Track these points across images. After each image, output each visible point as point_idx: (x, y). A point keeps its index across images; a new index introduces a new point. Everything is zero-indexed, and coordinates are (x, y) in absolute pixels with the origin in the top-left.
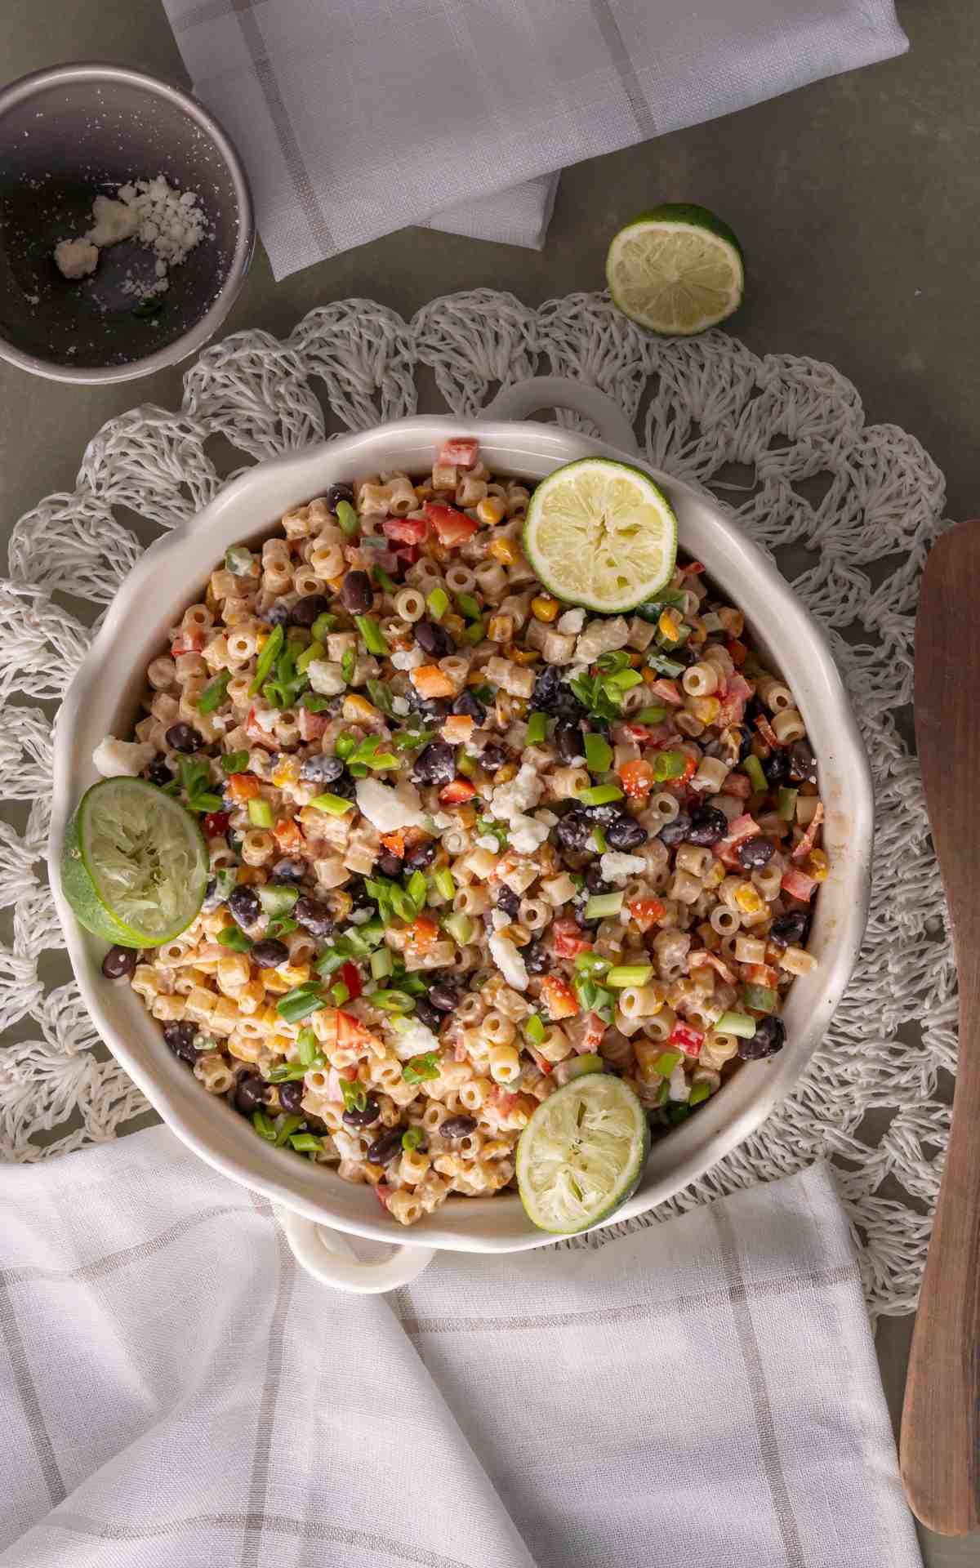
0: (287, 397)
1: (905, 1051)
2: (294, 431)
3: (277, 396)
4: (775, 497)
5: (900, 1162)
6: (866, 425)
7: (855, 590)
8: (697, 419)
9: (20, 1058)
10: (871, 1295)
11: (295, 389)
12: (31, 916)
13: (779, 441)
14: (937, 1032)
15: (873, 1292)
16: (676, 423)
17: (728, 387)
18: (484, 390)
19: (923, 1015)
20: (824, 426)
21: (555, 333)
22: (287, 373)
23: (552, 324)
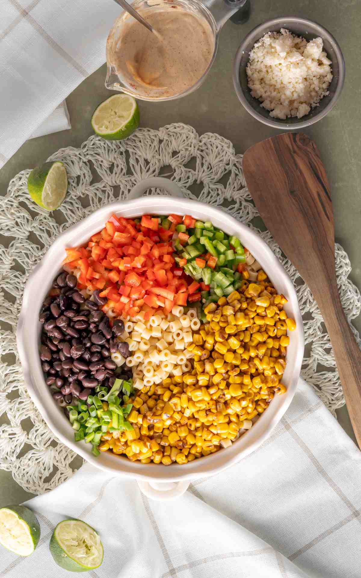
0: (15, 213)
1: (307, 322)
2: (22, 222)
3: (12, 214)
4: (180, 172)
5: (320, 358)
6: (199, 137)
7: (219, 190)
8: (146, 159)
9: (29, 458)
10: (329, 405)
11: (17, 209)
12: (12, 412)
13: (175, 153)
14: (316, 311)
15: (330, 403)
16: (140, 163)
17: (151, 144)
18: (76, 180)
19: (309, 309)
20: (186, 143)
21: (89, 152)
22: (12, 205)
23: (87, 150)
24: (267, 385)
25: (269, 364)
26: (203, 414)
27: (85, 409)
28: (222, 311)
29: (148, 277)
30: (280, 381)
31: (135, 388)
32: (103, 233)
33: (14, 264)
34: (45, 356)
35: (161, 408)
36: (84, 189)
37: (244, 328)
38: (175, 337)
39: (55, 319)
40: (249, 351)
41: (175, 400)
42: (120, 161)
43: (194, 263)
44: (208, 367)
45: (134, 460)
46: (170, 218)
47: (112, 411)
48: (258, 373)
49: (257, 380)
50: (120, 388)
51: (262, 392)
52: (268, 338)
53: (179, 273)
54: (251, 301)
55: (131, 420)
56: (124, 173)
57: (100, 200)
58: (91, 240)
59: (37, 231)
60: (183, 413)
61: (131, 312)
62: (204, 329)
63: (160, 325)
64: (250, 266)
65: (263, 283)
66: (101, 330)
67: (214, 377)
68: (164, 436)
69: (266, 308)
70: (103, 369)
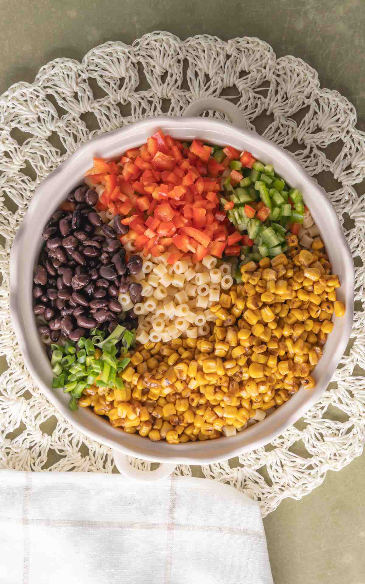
0: (40, 106)
1: (356, 313)
2: (46, 119)
3: (36, 106)
4: (248, 97)
5: (360, 359)
6: (277, 58)
7: (291, 128)
8: (207, 74)
11: (43, 102)
13: (243, 74)
15: (360, 415)
16: (199, 78)
17: (216, 57)
18: (118, 83)
19: (360, 297)
20: (259, 63)
21: (142, 53)
22: (38, 96)
23: (139, 49)
24: (295, 373)
25: (302, 349)
26: (211, 390)
27: (72, 352)
28: (262, 273)
29: (185, 213)
30: (311, 372)
31: (137, 341)
32: (142, 149)
33: (24, 166)
34: (39, 278)
35: (162, 371)
36: (127, 95)
37: (282, 300)
38: (199, 292)
39: (61, 238)
40: (283, 328)
41: (181, 366)
42: (176, 69)
43: (242, 210)
44: (230, 336)
45: (116, 426)
46: (225, 151)
47: (104, 360)
48: (287, 358)
49: (284, 365)
50: (120, 337)
51: (286, 381)
52: (308, 319)
53: (221, 218)
54: (299, 270)
55: (125, 377)
56: (178, 86)
57: (144, 111)
58: (125, 155)
59: (61, 132)
60: (187, 384)
61: (154, 250)
62: (236, 291)
63: (185, 274)
64: (306, 229)
65: (318, 253)
66: (114, 263)
67: (235, 350)
68: (158, 405)
69: (314, 283)
70: (105, 309)
